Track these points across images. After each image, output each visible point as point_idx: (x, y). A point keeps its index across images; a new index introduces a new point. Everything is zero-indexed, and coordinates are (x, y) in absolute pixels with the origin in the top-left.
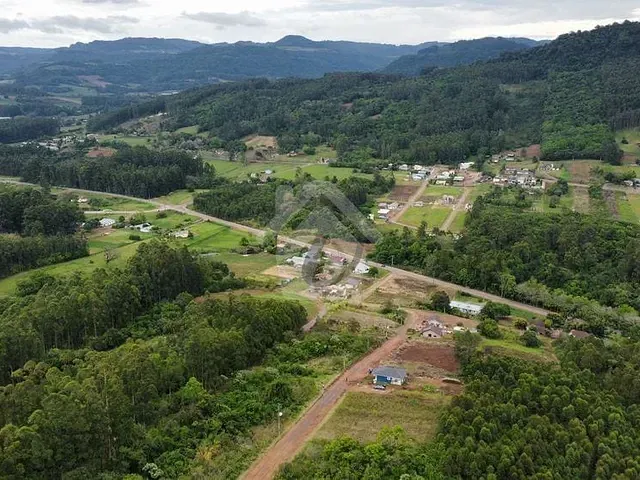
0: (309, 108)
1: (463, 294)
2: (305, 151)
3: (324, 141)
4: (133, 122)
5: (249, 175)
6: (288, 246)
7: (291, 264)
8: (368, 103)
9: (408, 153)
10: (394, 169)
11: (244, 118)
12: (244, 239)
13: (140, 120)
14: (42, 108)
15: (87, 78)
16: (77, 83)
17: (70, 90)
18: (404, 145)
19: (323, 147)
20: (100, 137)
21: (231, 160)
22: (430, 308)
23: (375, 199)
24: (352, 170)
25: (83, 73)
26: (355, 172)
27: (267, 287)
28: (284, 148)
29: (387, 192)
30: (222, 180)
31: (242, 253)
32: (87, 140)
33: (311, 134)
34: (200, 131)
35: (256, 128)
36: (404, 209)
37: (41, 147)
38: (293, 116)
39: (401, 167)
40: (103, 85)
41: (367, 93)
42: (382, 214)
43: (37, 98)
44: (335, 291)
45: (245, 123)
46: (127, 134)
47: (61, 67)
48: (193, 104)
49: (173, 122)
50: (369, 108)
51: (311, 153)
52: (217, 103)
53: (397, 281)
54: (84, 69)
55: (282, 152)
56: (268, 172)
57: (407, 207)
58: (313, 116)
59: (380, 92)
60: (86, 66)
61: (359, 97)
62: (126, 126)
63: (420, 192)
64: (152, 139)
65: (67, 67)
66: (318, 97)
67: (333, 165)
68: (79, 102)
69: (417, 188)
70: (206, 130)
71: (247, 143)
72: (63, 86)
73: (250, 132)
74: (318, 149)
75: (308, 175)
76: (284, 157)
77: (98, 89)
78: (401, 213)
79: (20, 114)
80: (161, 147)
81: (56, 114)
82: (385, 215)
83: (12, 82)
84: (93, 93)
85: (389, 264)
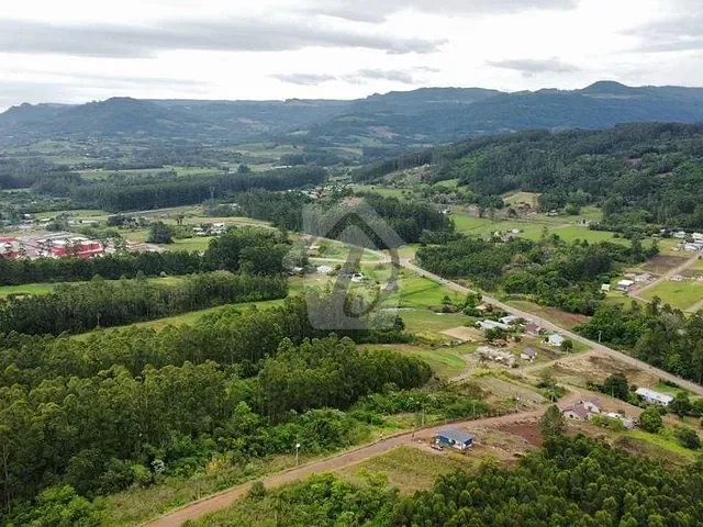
0: (586, 163)
1: (668, 384)
2: (568, 211)
3: (593, 201)
4: (398, 173)
5: (493, 233)
6: (490, 309)
7: (479, 326)
8: (660, 159)
9: (689, 218)
10: (666, 236)
11: (510, 172)
12: (447, 298)
13: (404, 172)
14: (323, 158)
15: (376, 129)
16: (365, 134)
17: (356, 140)
18: (689, 208)
19: (592, 207)
20: (357, 188)
21: (481, 217)
22: (602, 390)
23: (623, 269)
24: (612, 234)
25: (372, 124)
26: (617, 236)
27: (432, 345)
28: (544, 207)
29: (643, 261)
30: (460, 236)
31: (437, 311)
32: (344, 190)
33: (580, 192)
34: (460, 185)
35: (520, 183)
36: (656, 282)
37: (302, 195)
38: (564, 171)
39: (676, 235)
40: (390, 136)
41: (663, 147)
42: (621, 286)
43: (323, 149)
44: (500, 358)
45: (509, 178)
46: (386, 184)
47: (352, 119)
48: (460, 156)
49: (434, 175)
50: (660, 165)
51: (575, 213)
52: (484, 155)
53: (593, 360)
54: (373, 120)
55: (541, 210)
56: (515, 231)
57: (660, 280)
58: (589, 171)
59: (679, 147)
60: (376, 117)
61: (652, 150)
62: (388, 177)
63: (686, 265)
64: (408, 191)
65: (358, 119)
66: (602, 151)
67: (593, 228)
68: (360, 152)
69: (685, 259)
70: (466, 183)
71: (504, 200)
72: (352, 137)
73: (512, 187)
74: (583, 209)
75: (556, 237)
76: (542, 216)
77: (383, 140)
78: (647, 287)
79: (301, 163)
80: (413, 199)
81: (333, 164)
82: (625, 287)
83: (306, 132)
84: (379, 144)
85: (596, 339)
